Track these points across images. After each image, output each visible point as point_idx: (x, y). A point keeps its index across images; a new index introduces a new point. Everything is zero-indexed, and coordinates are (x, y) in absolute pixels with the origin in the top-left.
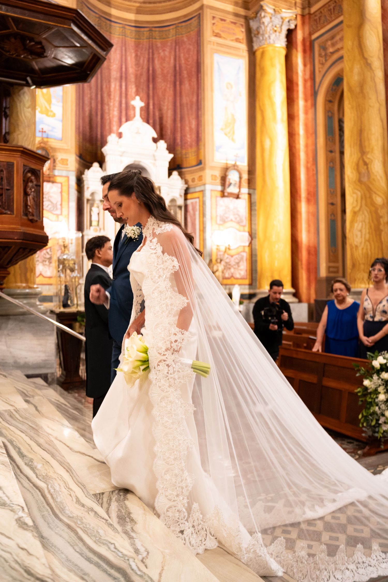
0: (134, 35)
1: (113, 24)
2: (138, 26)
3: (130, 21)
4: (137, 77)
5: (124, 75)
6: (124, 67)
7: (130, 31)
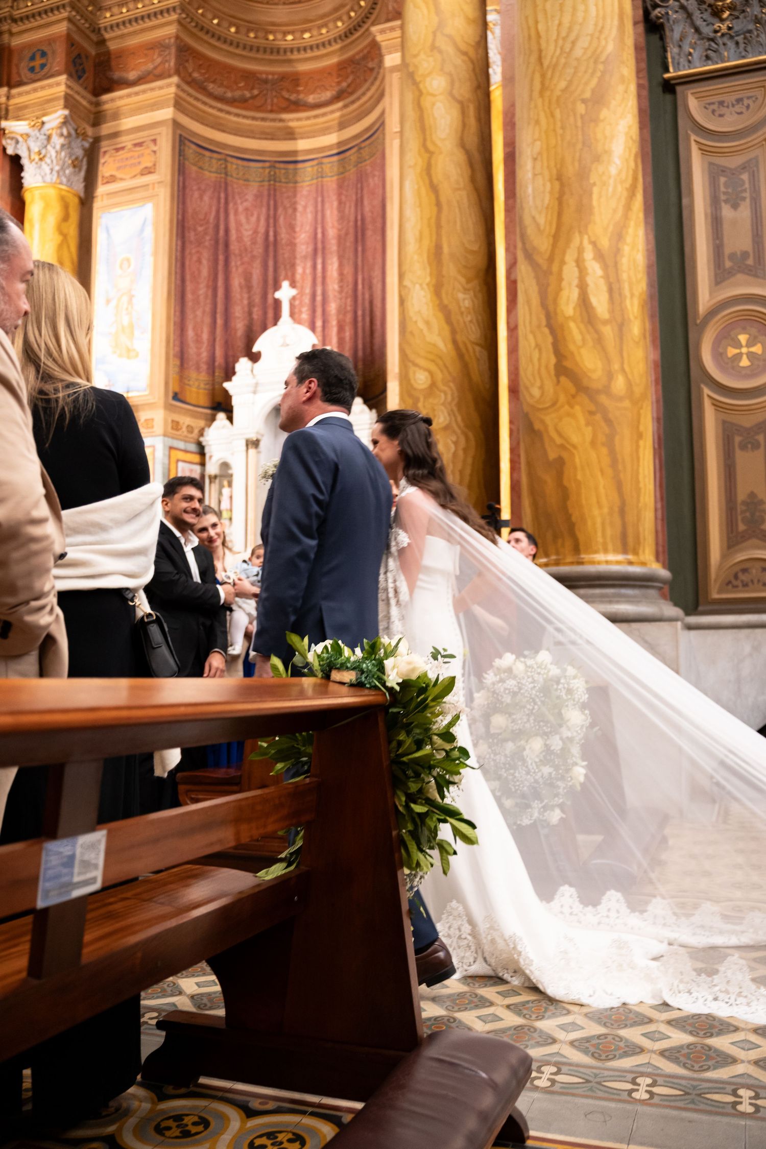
0: (335, 169)
1: (300, 166)
2: (342, 151)
3: (330, 147)
4: (341, 240)
5: (320, 245)
6: (319, 231)
7: (329, 165)
